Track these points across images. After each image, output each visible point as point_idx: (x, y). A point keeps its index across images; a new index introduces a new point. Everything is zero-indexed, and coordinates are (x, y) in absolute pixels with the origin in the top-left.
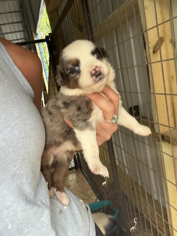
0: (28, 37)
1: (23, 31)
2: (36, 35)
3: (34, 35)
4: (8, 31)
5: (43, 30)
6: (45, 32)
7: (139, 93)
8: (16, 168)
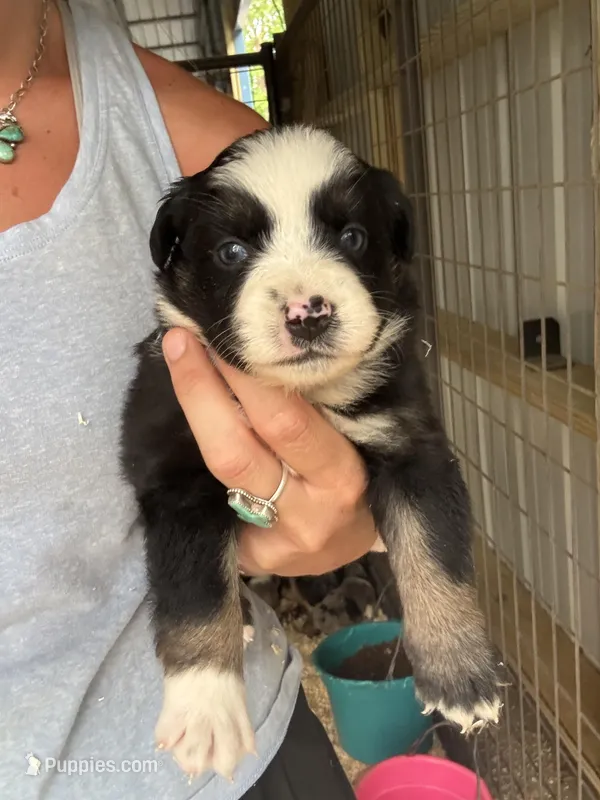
0: (207, 38)
1: (195, 15)
2: (236, 33)
3: (228, 34)
4: (146, 14)
5: (263, 15)
6: (268, 21)
7: (562, 284)
8: (77, 489)
